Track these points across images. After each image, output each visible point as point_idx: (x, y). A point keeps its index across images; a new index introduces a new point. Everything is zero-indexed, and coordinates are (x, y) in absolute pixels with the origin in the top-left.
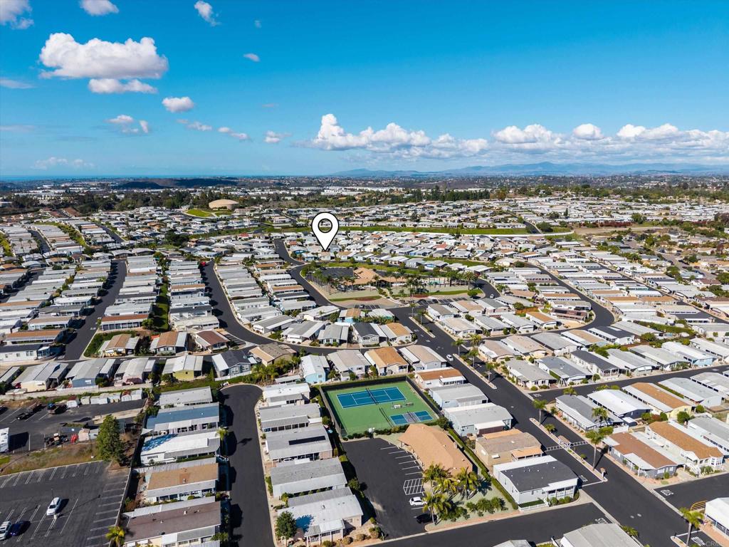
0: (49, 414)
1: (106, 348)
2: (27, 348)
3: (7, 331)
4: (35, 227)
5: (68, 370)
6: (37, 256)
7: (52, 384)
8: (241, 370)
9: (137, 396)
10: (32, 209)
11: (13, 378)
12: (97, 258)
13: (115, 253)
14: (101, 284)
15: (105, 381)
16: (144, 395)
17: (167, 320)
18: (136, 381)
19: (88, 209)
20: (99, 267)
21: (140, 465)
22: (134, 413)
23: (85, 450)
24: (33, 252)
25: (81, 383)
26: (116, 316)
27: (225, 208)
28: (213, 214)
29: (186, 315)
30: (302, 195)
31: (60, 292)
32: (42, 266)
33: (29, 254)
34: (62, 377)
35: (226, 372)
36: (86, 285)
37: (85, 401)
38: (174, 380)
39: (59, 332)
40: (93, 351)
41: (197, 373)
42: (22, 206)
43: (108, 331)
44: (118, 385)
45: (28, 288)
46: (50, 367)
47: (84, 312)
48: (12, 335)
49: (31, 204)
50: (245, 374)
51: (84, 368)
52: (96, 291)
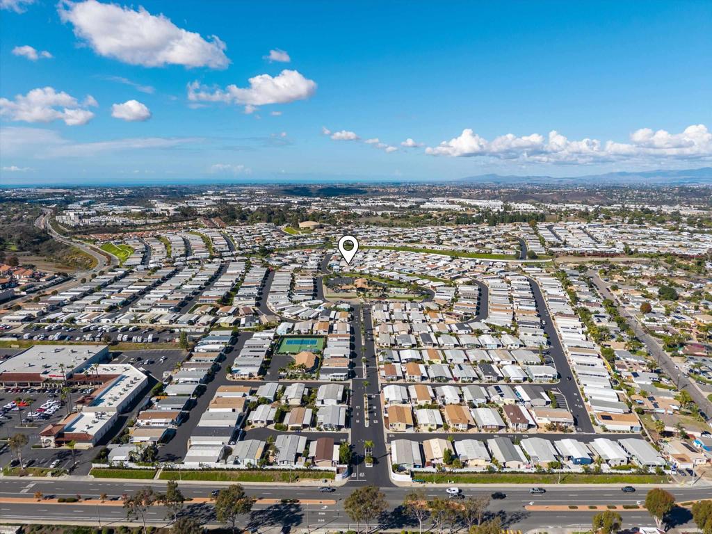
0: (168, 332)
1: (197, 311)
2: (165, 307)
3: (159, 299)
4: (188, 236)
5: (178, 318)
6: (183, 258)
7: (171, 322)
8: (251, 325)
9: (202, 330)
10: (192, 218)
11: (157, 318)
12: (214, 262)
13: (225, 259)
14: (208, 279)
15: (191, 323)
16: (205, 330)
17: (232, 300)
18: (204, 324)
19: (229, 219)
20: (212, 268)
21: (193, 351)
22: (199, 336)
23: (176, 345)
24: (181, 256)
25: (182, 322)
26: (208, 296)
27: (309, 228)
28: (300, 232)
29: (242, 298)
30: (404, 208)
31: (187, 281)
32: (184, 265)
33: (179, 257)
34: (175, 320)
35: (244, 325)
36: (200, 279)
37: (182, 330)
38: (220, 326)
39: (179, 301)
40: (191, 312)
41: (230, 324)
42: (186, 215)
43: (201, 303)
44: (196, 325)
45: (172, 279)
46: (172, 316)
47: (195, 293)
48: (161, 301)
49: (192, 214)
50: (252, 327)
51: (185, 317)
52: (203, 283)
